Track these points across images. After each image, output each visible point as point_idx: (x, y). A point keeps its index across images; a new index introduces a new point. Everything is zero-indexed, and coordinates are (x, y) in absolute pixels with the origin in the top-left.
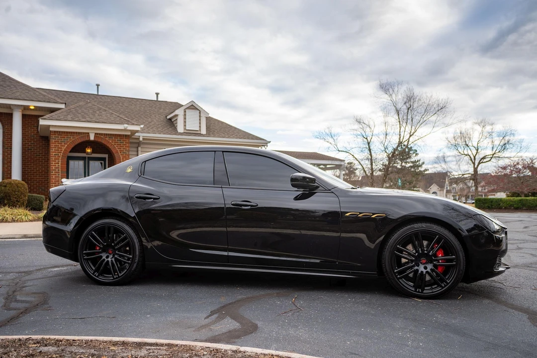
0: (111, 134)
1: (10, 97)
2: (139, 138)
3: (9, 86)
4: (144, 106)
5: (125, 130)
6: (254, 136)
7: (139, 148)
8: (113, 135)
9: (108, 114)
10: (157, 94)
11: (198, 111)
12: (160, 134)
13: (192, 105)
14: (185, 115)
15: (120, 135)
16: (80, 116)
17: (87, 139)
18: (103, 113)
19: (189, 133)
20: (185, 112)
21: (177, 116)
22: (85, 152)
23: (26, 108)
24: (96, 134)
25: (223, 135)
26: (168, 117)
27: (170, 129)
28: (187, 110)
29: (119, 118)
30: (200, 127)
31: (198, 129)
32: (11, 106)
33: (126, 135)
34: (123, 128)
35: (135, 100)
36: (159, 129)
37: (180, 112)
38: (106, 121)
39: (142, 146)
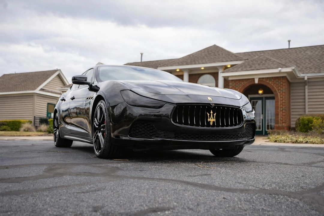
0: (271, 78)
1: (215, 62)
2: (304, 78)
5: (280, 72)
17: (253, 83)
22: (258, 93)
24: (258, 78)
32: (217, 67)
34: (278, 72)
39: (308, 84)
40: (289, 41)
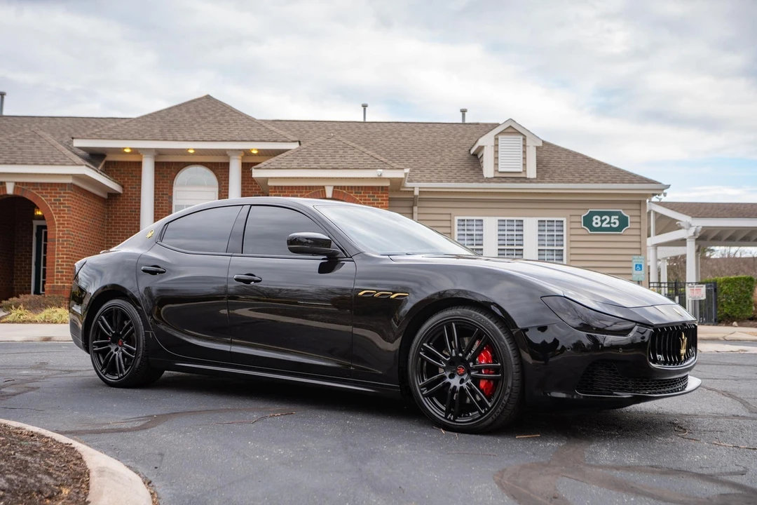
0: (358, 187)
1: (224, 139)
2: (413, 191)
3: (227, 122)
4: (435, 134)
5: (380, 178)
6: (635, 176)
7: (415, 209)
8: (362, 187)
9: (356, 155)
10: (464, 111)
11: (521, 137)
12: (450, 182)
13: (510, 126)
14: (496, 145)
15: (372, 188)
16: (311, 159)
17: (321, 197)
18: (349, 152)
19: (502, 178)
20: (496, 139)
21: (481, 148)
23: (247, 153)
24: (335, 187)
25: (570, 178)
26: (472, 152)
27: (472, 172)
28: (500, 137)
29: (372, 159)
30: (525, 165)
31: (521, 170)
32: (227, 152)
33: (382, 187)
34: (376, 176)
35: (422, 126)
36: (451, 174)
37: (486, 141)
38: (349, 166)
39: (419, 204)
40: (365, 106)
